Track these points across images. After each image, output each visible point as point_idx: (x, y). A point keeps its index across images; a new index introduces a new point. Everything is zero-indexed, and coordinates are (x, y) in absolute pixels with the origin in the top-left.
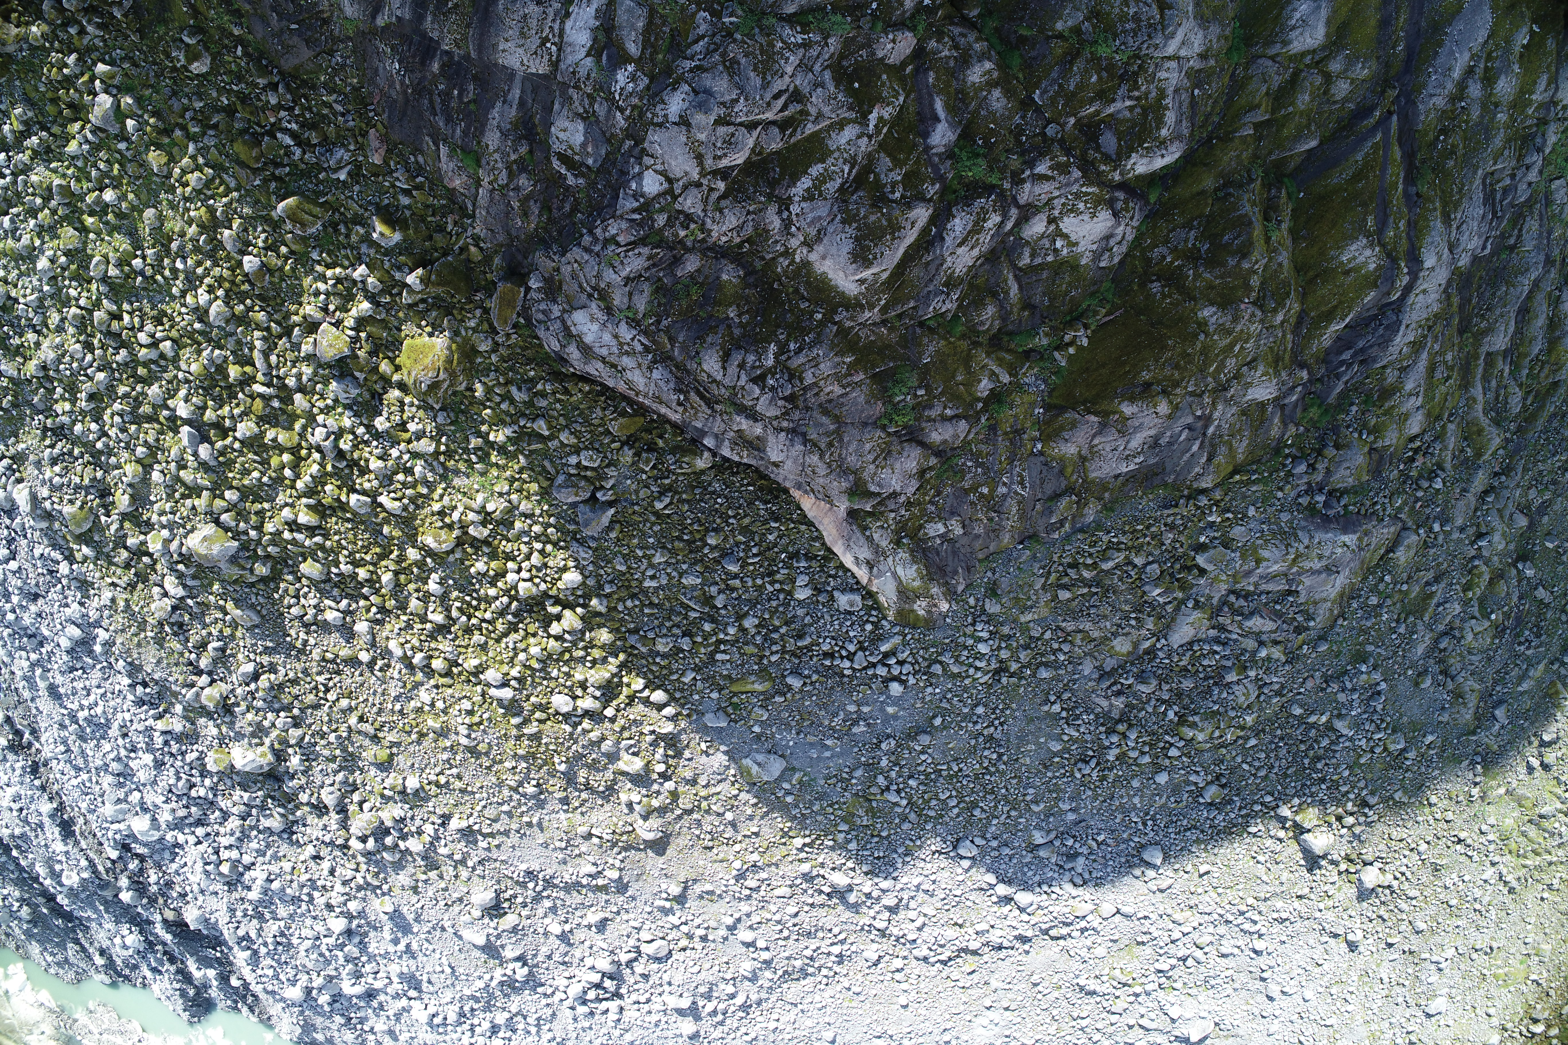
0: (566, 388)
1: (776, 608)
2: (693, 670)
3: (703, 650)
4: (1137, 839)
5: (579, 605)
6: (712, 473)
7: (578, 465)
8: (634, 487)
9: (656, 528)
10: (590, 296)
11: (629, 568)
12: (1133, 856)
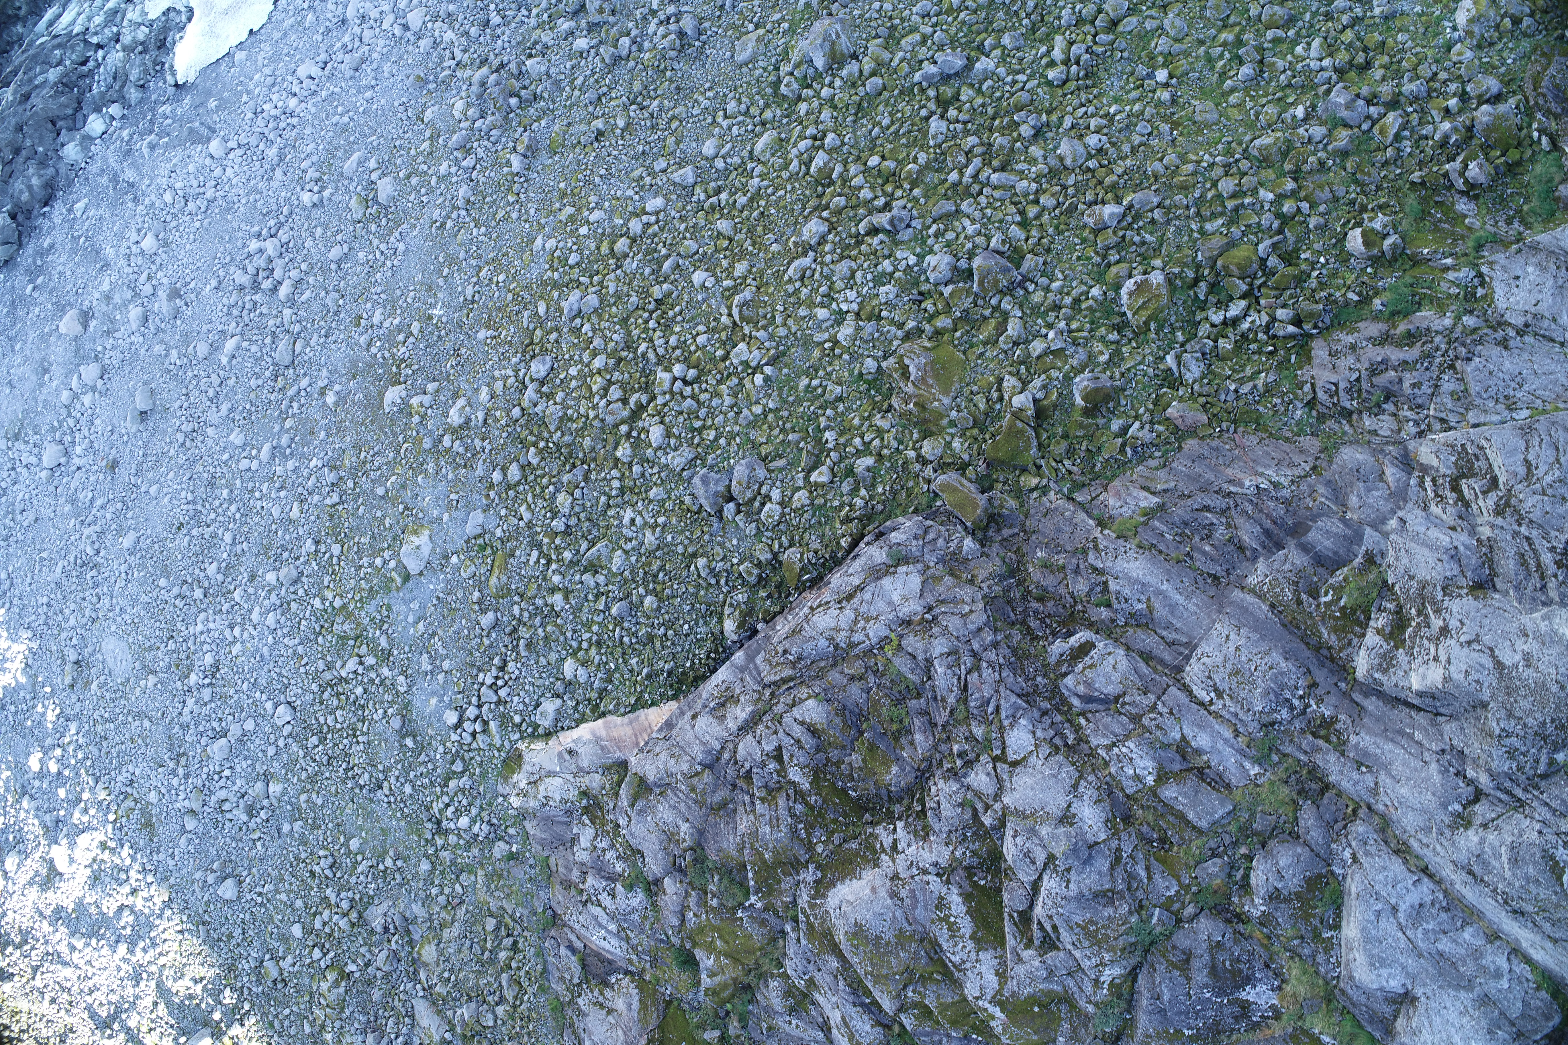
0: (851, 521)
1: (563, 634)
2: (530, 521)
3: (546, 540)
4: (248, 880)
5: (631, 429)
6: (717, 631)
7: (768, 498)
8: (728, 545)
9: (680, 549)
10: (930, 609)
11: (651, 501)
12: (234, 869)
